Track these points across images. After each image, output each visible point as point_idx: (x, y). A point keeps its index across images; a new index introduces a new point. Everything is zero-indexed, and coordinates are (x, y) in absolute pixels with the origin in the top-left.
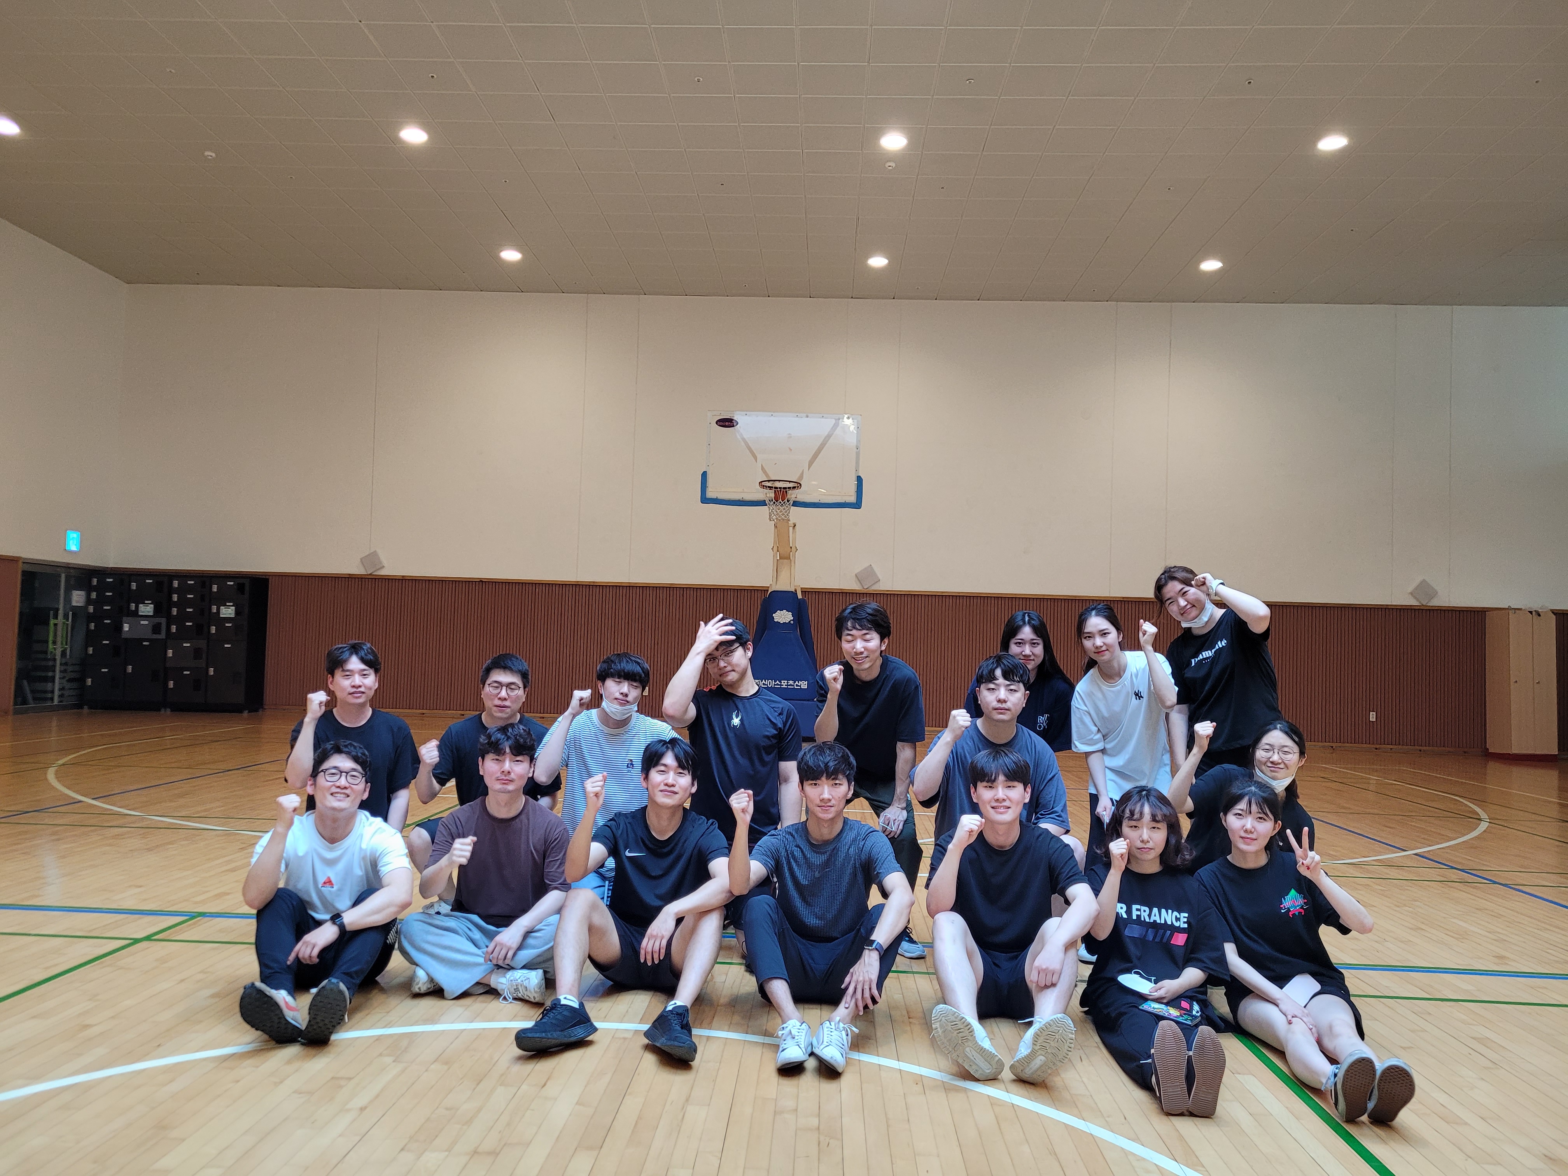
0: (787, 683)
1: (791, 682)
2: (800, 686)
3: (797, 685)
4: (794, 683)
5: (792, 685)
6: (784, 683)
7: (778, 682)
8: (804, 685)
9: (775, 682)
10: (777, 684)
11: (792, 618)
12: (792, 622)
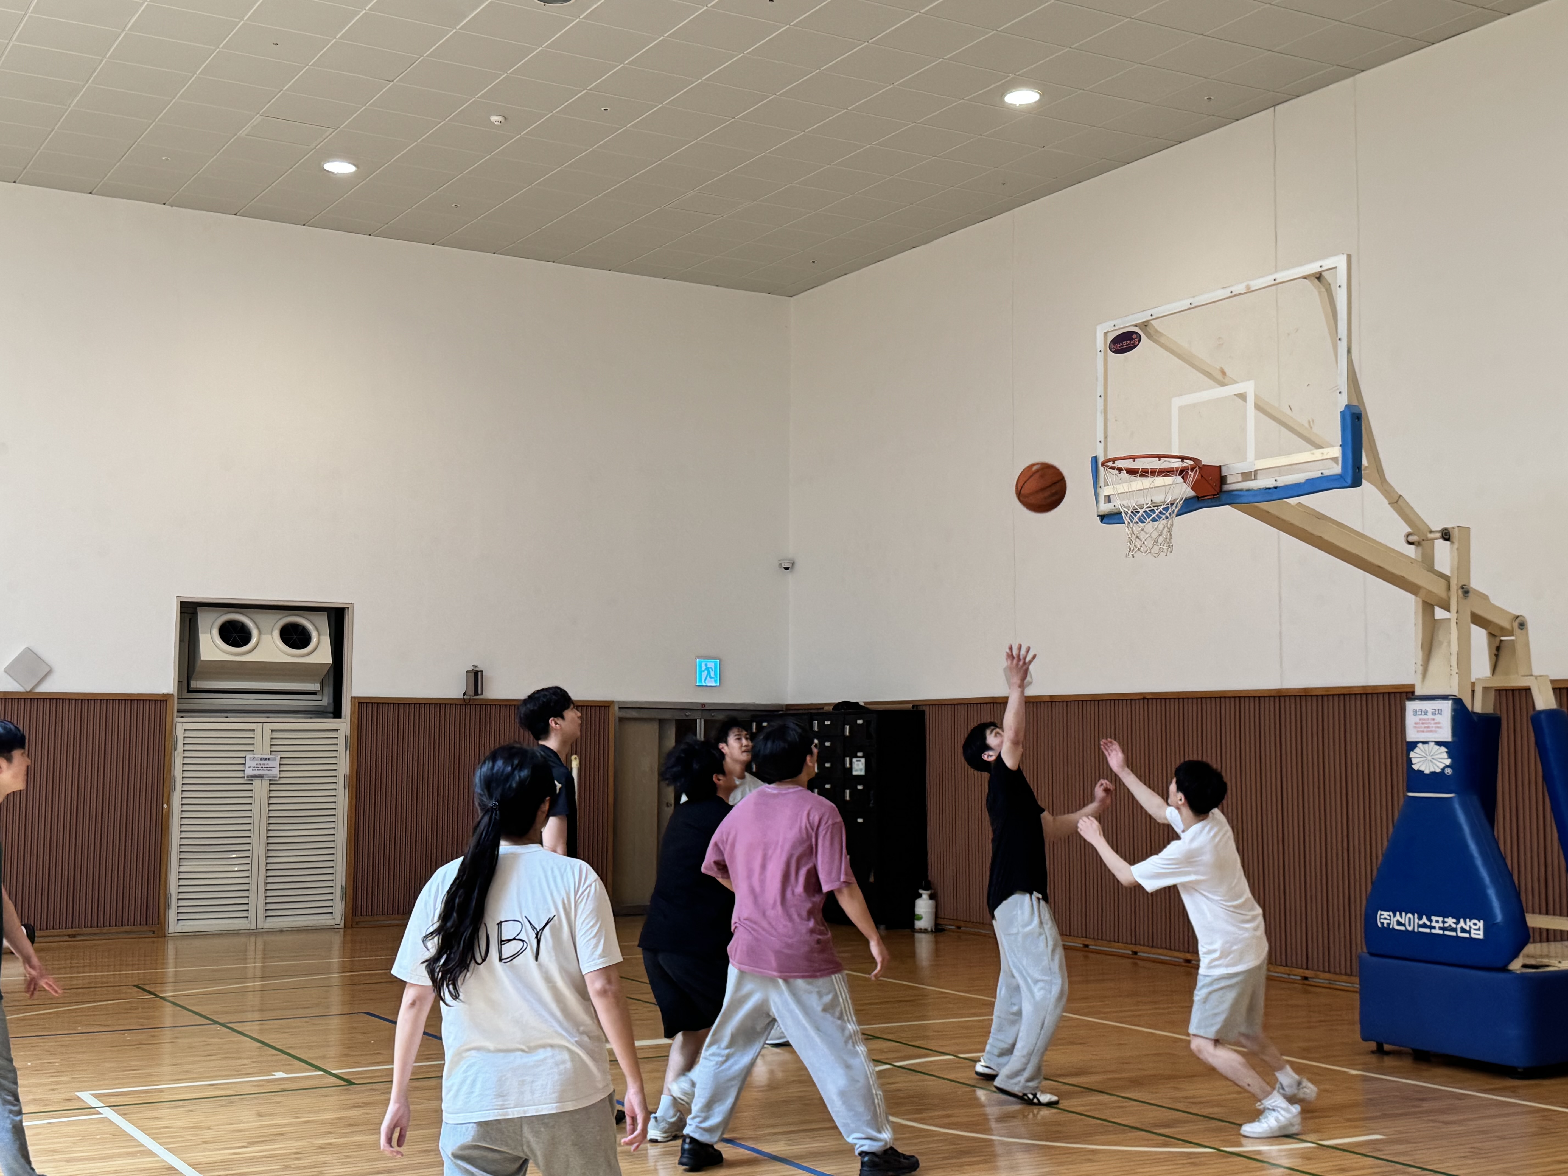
0: (1444, 922)
1: (1450, 921)
2: (1469, 932)
3: (1463, 930)
4: (1457, 923)
5: (1455, 930)
6: (1437, 922)
7: (1424, 920)
8: (1476, 929)
9: (1420, 918)
10: (1424, 926)
11: (1448, 762)
12: (1448, 771)
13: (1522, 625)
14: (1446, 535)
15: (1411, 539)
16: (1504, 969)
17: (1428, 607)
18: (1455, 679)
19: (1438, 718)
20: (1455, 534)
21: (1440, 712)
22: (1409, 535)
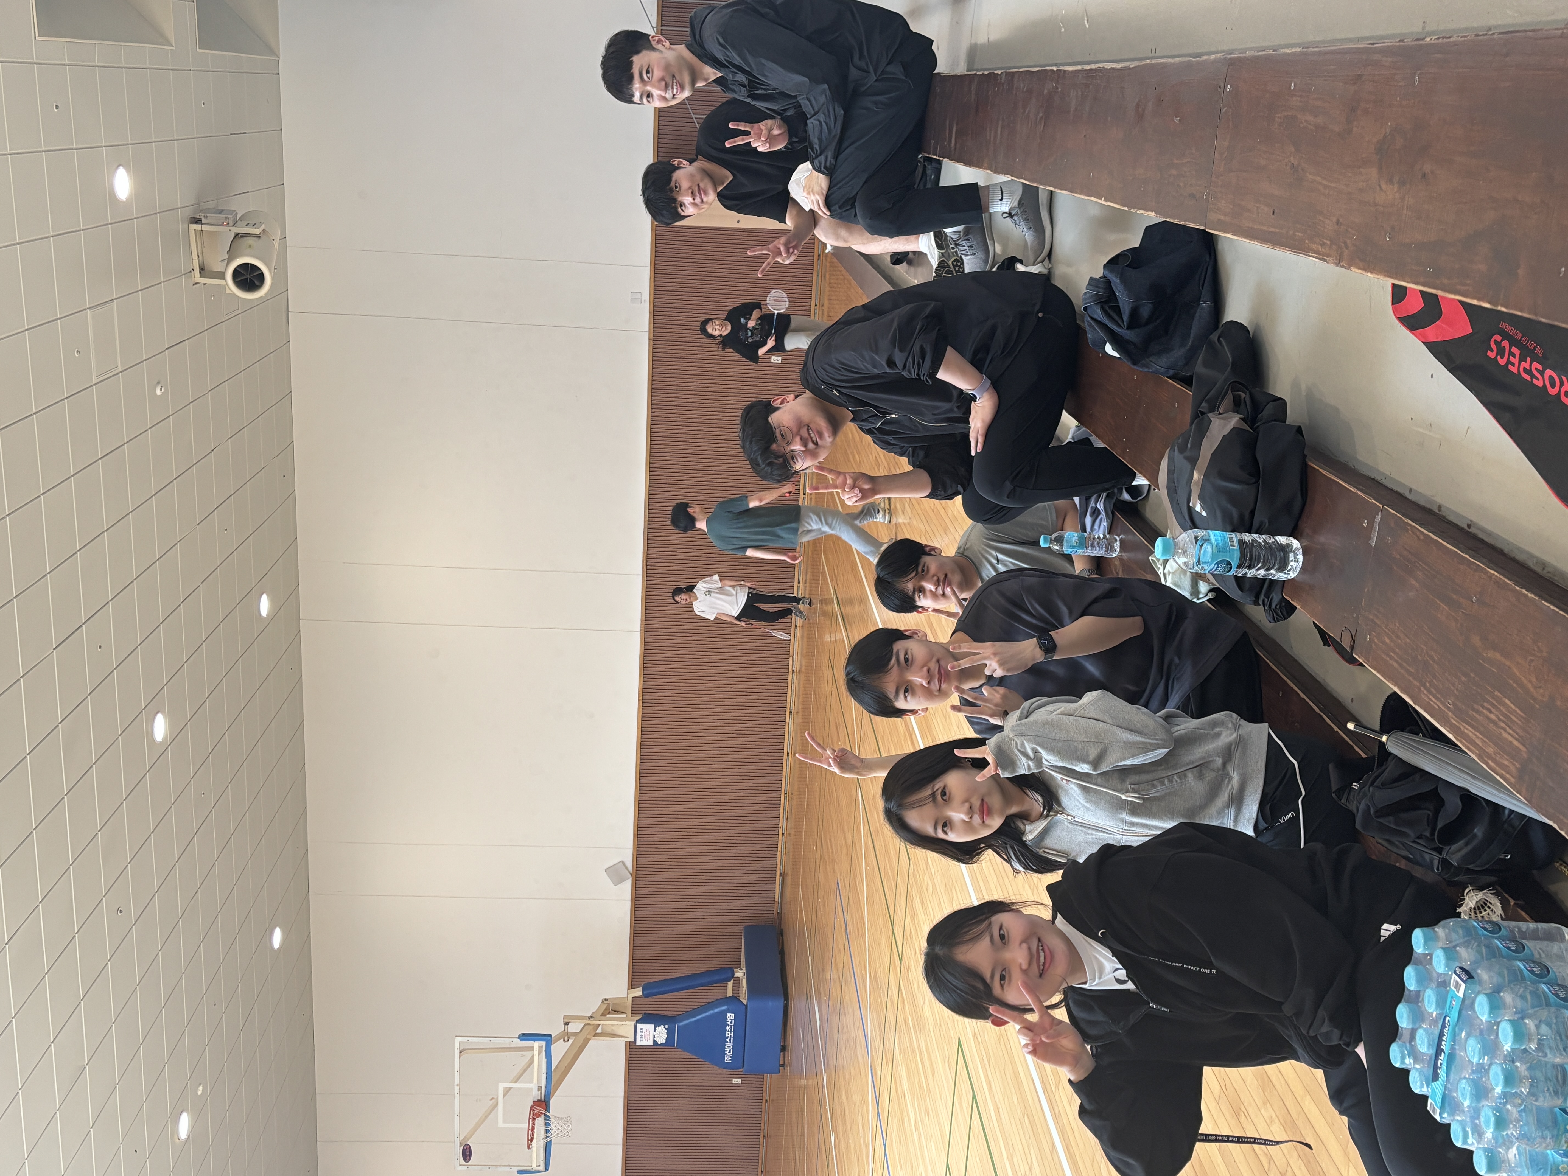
13: (606, 1000)
14: (567, 1024)
15: (566, 1040)
16: (746, 1006)
17: (596, 1035)
18: (628, 1023)
19: (644, 1030)
20: (566, 1020)
21: (642, 1029)
22: (564, 1041)
